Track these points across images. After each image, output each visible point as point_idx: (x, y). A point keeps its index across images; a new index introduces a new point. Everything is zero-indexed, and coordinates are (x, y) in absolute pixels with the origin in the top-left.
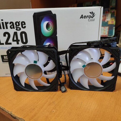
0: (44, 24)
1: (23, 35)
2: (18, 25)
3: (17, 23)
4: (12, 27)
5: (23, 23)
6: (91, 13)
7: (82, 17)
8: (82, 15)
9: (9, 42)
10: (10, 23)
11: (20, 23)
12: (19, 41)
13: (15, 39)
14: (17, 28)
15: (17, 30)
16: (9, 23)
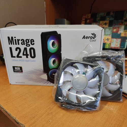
0: (50, 42)
1: (32, 50)
2: (27, 42)
3: (27, 41)
4: (23, 43)
5: (32, 41)
6: (92, 34)
7: (84, 37)
8: (84, 36)
9: (20, 56)
10: (22, 40)
11: (30, 40)
12: (28, 55)
13: (25, 53)
14: (27, 44)
15: (27, 46)
16: (20, 40)
